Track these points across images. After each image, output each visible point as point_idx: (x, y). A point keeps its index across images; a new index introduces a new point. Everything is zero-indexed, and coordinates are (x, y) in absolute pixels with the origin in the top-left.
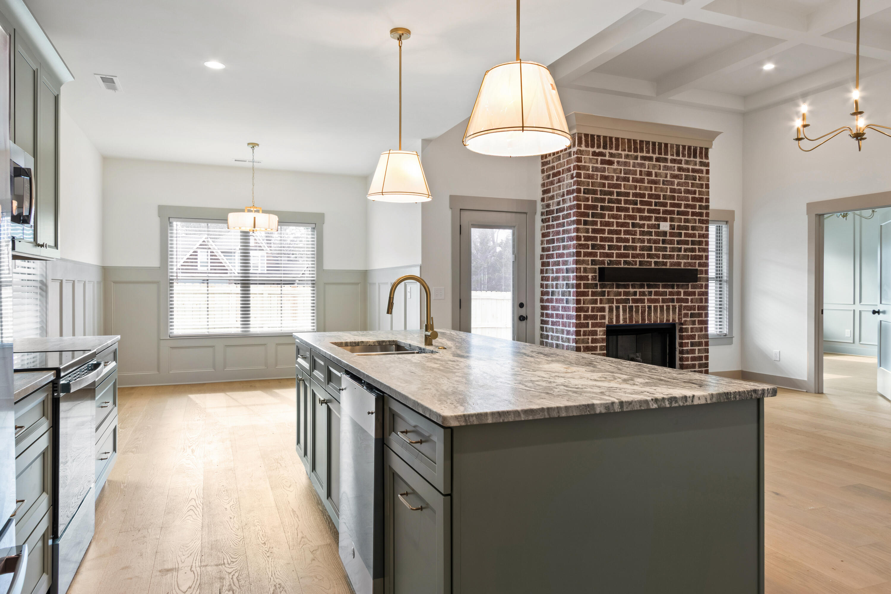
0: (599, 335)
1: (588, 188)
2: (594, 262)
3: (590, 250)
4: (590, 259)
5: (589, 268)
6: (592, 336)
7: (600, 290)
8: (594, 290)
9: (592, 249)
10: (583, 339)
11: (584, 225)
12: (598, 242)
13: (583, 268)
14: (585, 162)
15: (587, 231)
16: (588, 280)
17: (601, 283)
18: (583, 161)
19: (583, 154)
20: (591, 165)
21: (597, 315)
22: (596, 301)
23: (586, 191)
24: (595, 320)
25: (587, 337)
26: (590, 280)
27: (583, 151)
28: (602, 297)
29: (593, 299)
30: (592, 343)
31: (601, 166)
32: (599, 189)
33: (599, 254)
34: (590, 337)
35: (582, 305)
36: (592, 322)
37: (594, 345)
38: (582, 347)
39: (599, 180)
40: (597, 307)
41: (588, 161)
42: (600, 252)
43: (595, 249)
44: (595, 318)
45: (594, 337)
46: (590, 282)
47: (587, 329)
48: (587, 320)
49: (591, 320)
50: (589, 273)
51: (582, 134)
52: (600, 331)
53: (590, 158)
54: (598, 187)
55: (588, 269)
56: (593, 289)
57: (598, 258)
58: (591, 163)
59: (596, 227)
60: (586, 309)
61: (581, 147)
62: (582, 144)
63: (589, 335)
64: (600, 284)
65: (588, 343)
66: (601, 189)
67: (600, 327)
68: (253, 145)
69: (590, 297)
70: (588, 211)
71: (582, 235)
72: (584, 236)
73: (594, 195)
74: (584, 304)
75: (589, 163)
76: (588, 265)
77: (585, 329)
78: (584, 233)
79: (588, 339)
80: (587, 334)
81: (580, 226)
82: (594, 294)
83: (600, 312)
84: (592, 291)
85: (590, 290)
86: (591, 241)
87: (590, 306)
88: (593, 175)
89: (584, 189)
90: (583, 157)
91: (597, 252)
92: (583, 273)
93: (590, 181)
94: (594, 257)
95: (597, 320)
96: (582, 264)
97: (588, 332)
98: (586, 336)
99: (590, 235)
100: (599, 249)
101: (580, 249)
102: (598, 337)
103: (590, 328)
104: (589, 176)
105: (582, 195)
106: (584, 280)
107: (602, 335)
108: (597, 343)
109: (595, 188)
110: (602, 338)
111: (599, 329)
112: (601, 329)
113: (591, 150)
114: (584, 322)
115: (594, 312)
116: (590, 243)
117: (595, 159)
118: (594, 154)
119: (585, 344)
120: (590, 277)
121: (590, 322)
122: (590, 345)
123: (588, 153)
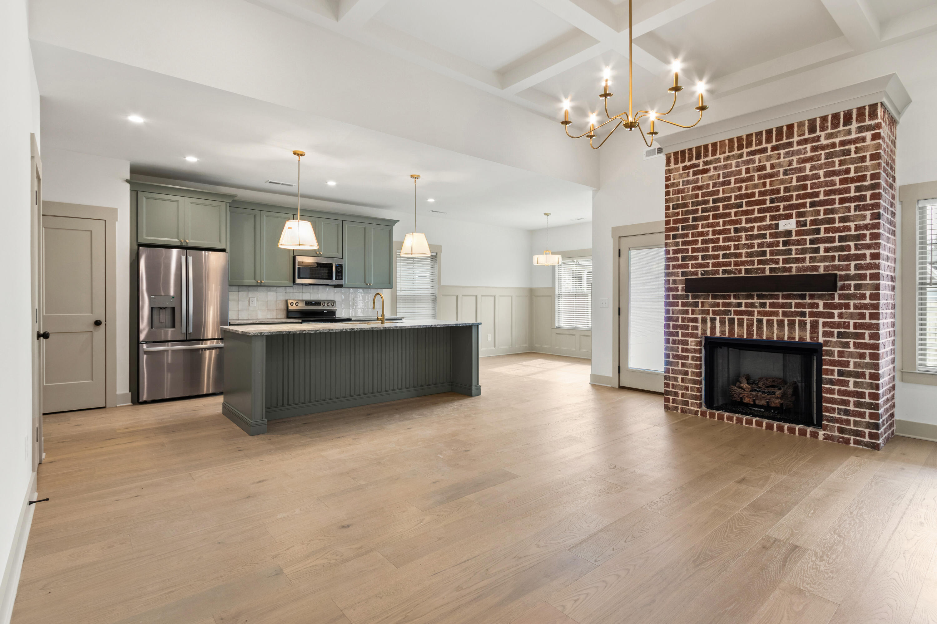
0: (691, 345)
1: (677, 203)
2: (683, 274)
3: (680, 262)
4: (680, 271)
5: (680, 280)
6: (682, 345)
7: (692, 301)
8: (684, 301)
9: (682, 261)
10: (672, 347)
11: (673, 239)
12: (690, 254)
13: (672, 280)
14: (674, 180)
15: (677, 244)
16: (678, 291)
17: (693, 293)
18: (672, 179)
19: (673, 172)
20: (681, 180)
21: (689, 326)
22: (687, 312)
23: (675, 206)
24: (686, 330)
25: (677, 346)
26: (680, 291)
27: (672, 169)
28: (694, 308)
29: (683, 309)
30: (682, 351)
31: (694, 177)
32: (691, 201)
33: (690, 265)
34: (680, 346)
35: (671, 315)
36: (682, 332)
37: (684, 354)
38: (671, 355)
39: (691, 193)
40: (688, 317)
41: (678, 176)
42: (692, 264)
43: (686, 261)
44: (685, 328)
45: (685, 347)
46: (680, 293)
47: (677, 338)
48: (676, 329)
49: (681, 329)
50: (679, 284)
51: (671, 153)
52: (691, 342)
53: (680, 174)
54: (690, 199)
55: (677, 281)
56: (684, 299)
57: (690, 269)
58: (682, 178)
59: (687, 239)
60: (675, 319)
61: (670, 166)
62: (670, 163)
63: (678, 344)
64: (691, 295)
65: (678, 352)
66: (692, 200)
67: (691, 337)
68: (547, 214)
69: (680, 308)
70: (677, 225)
71: (671, 249)
72: (673, 250)
73: (685, 208)
74: (673, 314)
75: (679, 178)
76: (679, 276)
77: (674, 338)
78: (673, 247)
79: (678, 348)
80: (677, 342)
81: (668, 241)
82: (684, 305)
83: (692, 322)
84: (682, 302)
85: (680, 301)
86: (682, 253)
87: (680, 316)
88: (684, 189)
89: (673, 205)
90: (672, 175)
91: (689, 264)
92: (672, 284)
93: (680, 195)
94: (685, 268)
95: (688, 330)
96: (671, 276)
97: (677, 341)
98: (675, 344)
99: (680, 247)
100: (690, 261)
101: (669, 262)
102: (690, 347)
103: (680, 338)
104: (679, 192)
105: (671, 211)
106: (673, 292)
107: (694, 346)
108: (688, 353)
109: (685, 201)
110: (694, 349)
111: (690, 340)
112: (694, 339)
113: (681, 165)
114: (674, 331)
115: (684, 322)
116: (680, 255)
117: (686, 173)
118: (685, 168)
119: (674, 352)
120: (680, 288)
121: (680, 332)
122: (680, 353)
123: (677, 169)
